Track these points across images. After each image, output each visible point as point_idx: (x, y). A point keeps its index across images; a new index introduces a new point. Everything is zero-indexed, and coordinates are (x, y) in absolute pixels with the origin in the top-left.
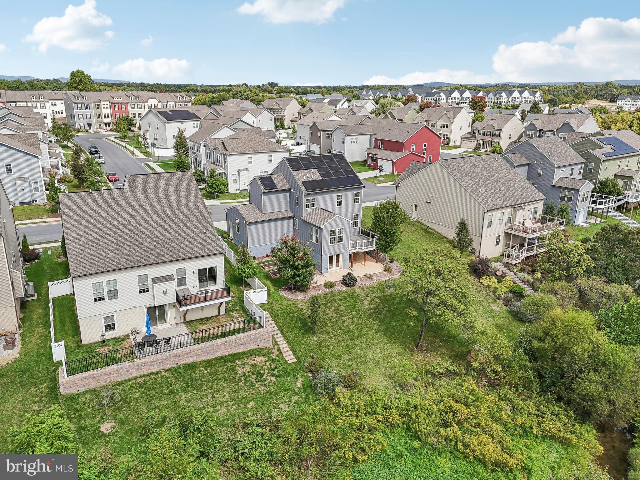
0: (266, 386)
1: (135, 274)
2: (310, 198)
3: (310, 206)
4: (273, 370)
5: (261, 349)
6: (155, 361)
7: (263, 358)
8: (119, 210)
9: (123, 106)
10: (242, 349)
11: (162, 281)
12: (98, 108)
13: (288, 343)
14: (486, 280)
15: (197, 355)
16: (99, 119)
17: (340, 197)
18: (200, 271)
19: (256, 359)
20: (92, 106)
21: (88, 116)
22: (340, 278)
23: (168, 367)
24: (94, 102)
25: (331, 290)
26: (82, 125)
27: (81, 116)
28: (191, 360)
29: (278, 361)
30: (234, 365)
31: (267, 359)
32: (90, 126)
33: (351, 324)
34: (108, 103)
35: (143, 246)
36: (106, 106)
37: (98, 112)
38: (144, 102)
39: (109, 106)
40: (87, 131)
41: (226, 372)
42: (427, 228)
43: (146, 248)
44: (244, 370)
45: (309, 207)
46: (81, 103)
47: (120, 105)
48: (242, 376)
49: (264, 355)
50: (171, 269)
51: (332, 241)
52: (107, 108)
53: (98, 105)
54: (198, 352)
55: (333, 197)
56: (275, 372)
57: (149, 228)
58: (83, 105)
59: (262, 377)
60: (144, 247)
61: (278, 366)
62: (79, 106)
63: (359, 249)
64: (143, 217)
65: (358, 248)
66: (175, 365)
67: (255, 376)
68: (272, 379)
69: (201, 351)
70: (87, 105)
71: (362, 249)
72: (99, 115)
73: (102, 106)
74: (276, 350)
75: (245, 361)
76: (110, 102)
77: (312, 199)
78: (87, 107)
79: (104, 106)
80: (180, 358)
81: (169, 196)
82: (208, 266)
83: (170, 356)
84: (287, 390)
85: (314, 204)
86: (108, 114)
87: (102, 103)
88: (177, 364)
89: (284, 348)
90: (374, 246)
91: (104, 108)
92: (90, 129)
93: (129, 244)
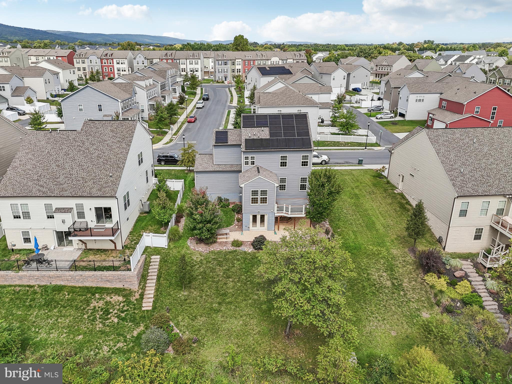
0: (104, 325)
1: (43, 202)
2: (250, 156)
3: (250, 163)
4: (122, 312)
5: (124, 290)
6: (33, 277)
7: (121, 299)
8: (60, 148)
9: (252, 63)
10: (108, 285)
11: (61, 212)
12: (233, 64)
13: (157, 290)
14: (431, 278)
15: (68, 280)
16: (233, 73)
17: (284, 158)
18: (96, 209)
19: (114, 297)
20: (229, 63)
21: (226, 70)
22: (252, 239)
23: (43, 284)
24: (230, 60)
25: (235, 248)
26: (220, 78)
27: (220, 70)
28: (63, 283)
29: (134, 305)
30: (93, 297)
31: (124, 300)
32: (226, 78)
33: (231, 287)
34: (241, 60)
35: (57, 180)
36: (239, 63)
37: (233, 67)
38: (268, 60)
39: (241, 63)
40: (223, 82)
41: (81, 302)
42: (407, 203)
43: (58, 183)
44: (96, 304)
45: (248, 164)
46: (222, 60)
47: (249, 62)
48: (91, 309)
49: (124, 296)
50: (71, 203)
51: (254, 201)
52: (240, 64)
53: (233, 62)
54: (68, 277)
55: (276, 157)
56: (123, 315)
57: (72, 166)
58: (223, 62)
59: (108, 315)
60: (57, 182)
61: (130, 309)
62: (220, 63)
63: (286, 213)
64: (73, 156)
65: (284, 212)
66: (49, 284)
67: (101, 313)
68: (114, 320)
69: (71, 277)
70: (225, 62)
71: (288, 214)
72: (233, 70)
73: (236, 63)
74: (138, 294)
75: (103, 297)
76: (242, 60)
77: (252, 157)
78: (226, 64)
79: (238, 63)
80: (53, 279)
81: (105, 141)
82: (103, 206)
83: (44, 275)
84: (119, 335)
85: (254, 162)
86: (240, 70)
87: (237, 60)
88: (51, 283)
89: (149, 294)
90: (304, 212)
91: (238, 64)
92: (226, 80)
93: (48, 177)
